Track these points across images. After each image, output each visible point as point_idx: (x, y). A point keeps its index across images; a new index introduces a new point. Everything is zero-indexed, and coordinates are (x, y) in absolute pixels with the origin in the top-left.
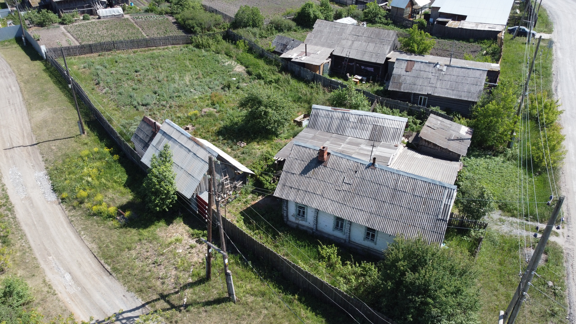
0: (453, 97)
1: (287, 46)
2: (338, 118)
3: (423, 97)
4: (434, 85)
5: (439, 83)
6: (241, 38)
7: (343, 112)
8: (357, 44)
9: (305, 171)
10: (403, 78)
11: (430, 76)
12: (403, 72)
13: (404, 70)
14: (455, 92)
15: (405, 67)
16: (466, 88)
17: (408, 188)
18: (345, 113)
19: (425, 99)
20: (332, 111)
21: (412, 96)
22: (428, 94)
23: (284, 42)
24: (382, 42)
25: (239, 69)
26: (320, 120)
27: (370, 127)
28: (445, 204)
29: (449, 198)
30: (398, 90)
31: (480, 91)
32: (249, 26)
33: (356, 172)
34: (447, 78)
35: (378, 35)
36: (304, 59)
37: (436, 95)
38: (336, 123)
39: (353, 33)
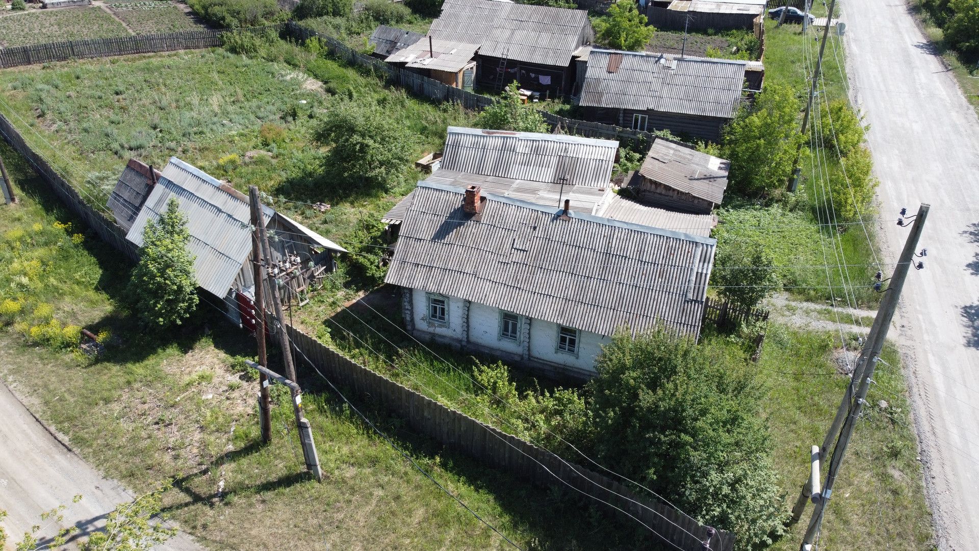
0: (692, 113)
1: (396, 43)
2: (495, 148)
3: (640, 115)
4: (657, 94)
5: (666, 88)
6: (312, 33)
7: (504, 137)
8: (519, 35)
9: (442, 233)
10: (604, 84)
11: (650, 78)
12: (604, 75)
13: (605, 70)
14: (694, 104)
15: (606, 66)
16: (712, 96)
17: (631, 251)
18: (507, 137)
19: (643, 119)
20: (484, 136)
21: (621, 115)
22: (648, 109)
23: (392, 38)
24: (562, 31)
25: (313, 85)
26: (463, 153)
27: (554, 161)
28: (697, 273)
29: (704, 262)
30: (596, 105)
31: (736, 100)
32: (327, 14)
33: (535, 228)
34: (678, 80)
35: (555, 19)
36: (428, 63)
37: (662, 110)
38: (492, 157)
39: (512, 17)
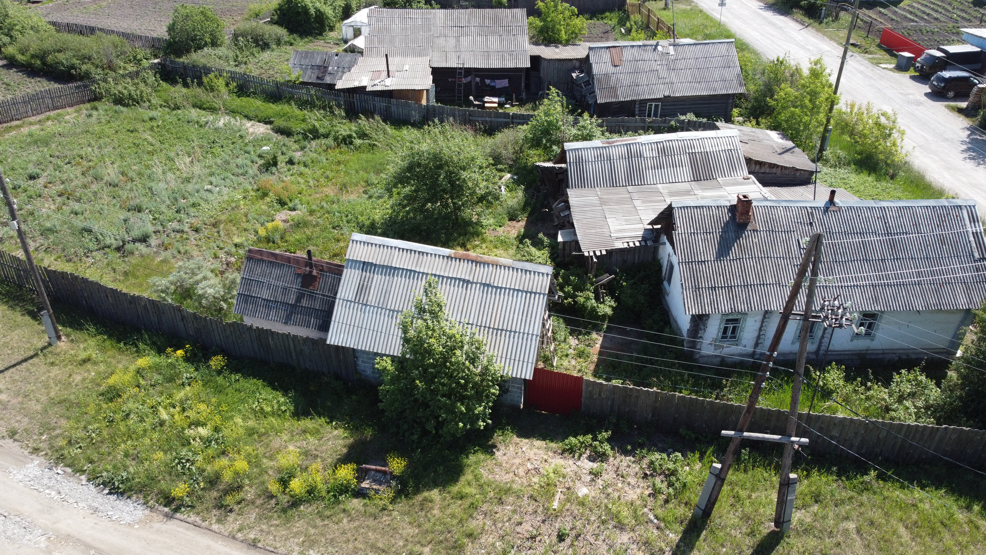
0: (705, 93)
1: (326, 68)
2: (621, 157)
3: (654, 104)
4: (667, 80)
5: (673, 74)
7: (626, 144)
8: (465, 41)
10: (614, 78)
11: (655, 66)
12: (611, 69)
13: (610, 64)
14: (703, 85)
15: (609, 60)
16: (717, 74)
18: (629, 144)
19: (656, 106)
20: (605, 147)
21: (637, 106)
22: (664, 97)
23: (318, 61)
24: (509, 32)
25: (261, 129)
27: (685, 159)
28: (973, 233)
29: (974, 222)
30: (614, 100)
31: (738, 75)
33: (811, 224)
34: (681, 64)
35: (496, 20)
36: (391, 84)
37: (677, 95)
39: (450, 23)
